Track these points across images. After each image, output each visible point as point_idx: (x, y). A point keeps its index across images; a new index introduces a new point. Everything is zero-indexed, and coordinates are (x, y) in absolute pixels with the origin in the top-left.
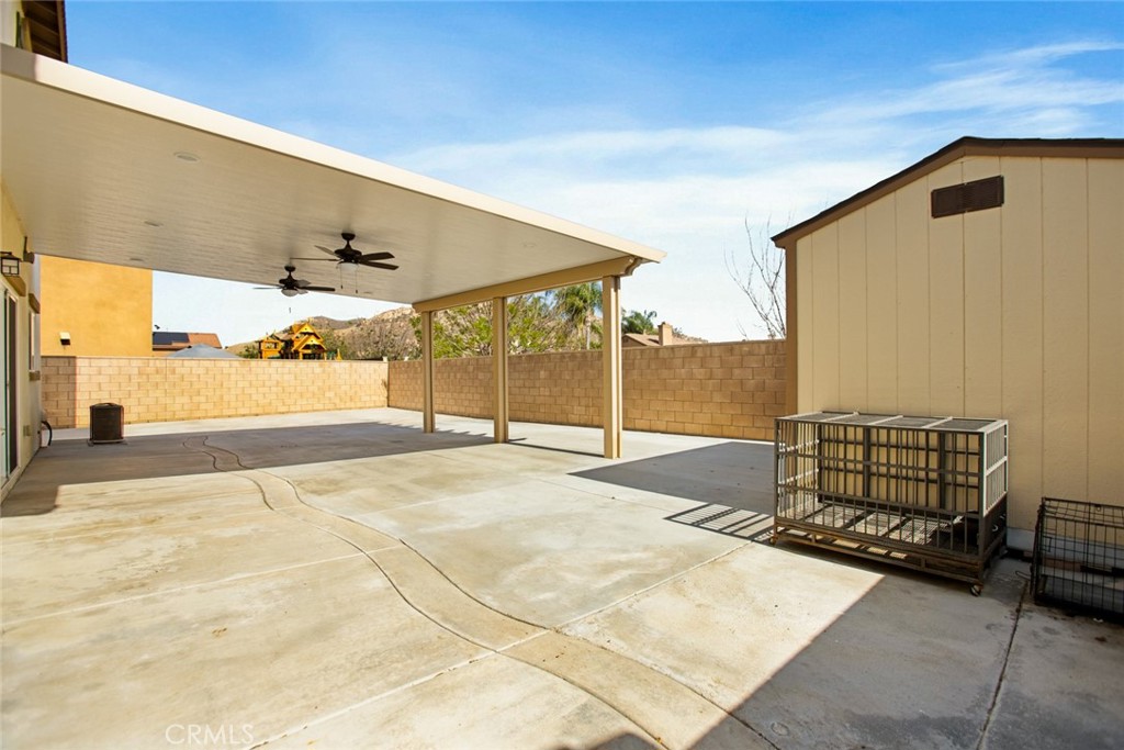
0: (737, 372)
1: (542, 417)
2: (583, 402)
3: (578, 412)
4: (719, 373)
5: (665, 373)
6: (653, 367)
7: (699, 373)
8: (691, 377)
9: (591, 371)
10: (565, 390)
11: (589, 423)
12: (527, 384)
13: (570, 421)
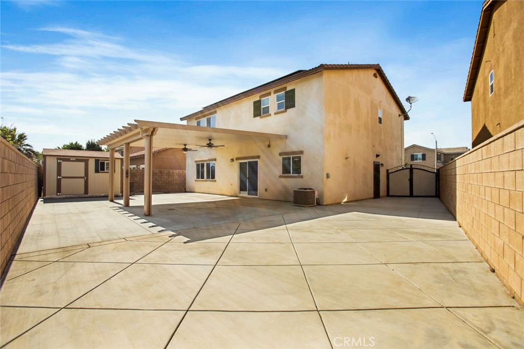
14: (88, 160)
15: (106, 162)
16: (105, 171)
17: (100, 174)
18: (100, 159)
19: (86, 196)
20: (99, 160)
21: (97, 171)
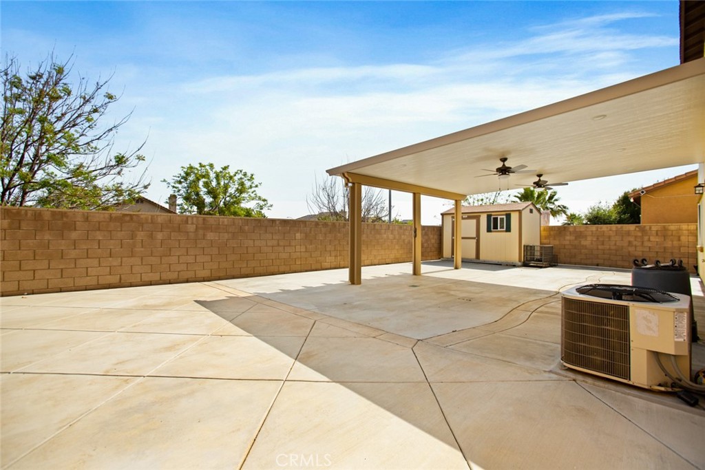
0: (403, 236)
1: (298, 268)
2: (333, 254)
3: (330, 260)
4: (397, 237)
5: (378, 236)
6: (373, 233)
7: (391, 236)
8: (388, 238)
9: (339, 235)
10: (320, 246)
11: (338, 266)
12: (281, 243)
13: (323, 267)
14: (480, 216)
15: (499, 217)
16: (499, 229)
17: (492, 233)
18: (493, 214)
19: (478, 261)
20: (491, 215)
21: (489, 230)
